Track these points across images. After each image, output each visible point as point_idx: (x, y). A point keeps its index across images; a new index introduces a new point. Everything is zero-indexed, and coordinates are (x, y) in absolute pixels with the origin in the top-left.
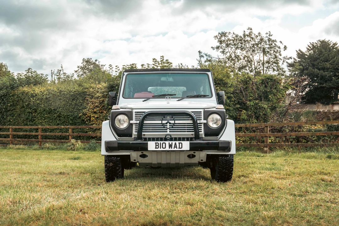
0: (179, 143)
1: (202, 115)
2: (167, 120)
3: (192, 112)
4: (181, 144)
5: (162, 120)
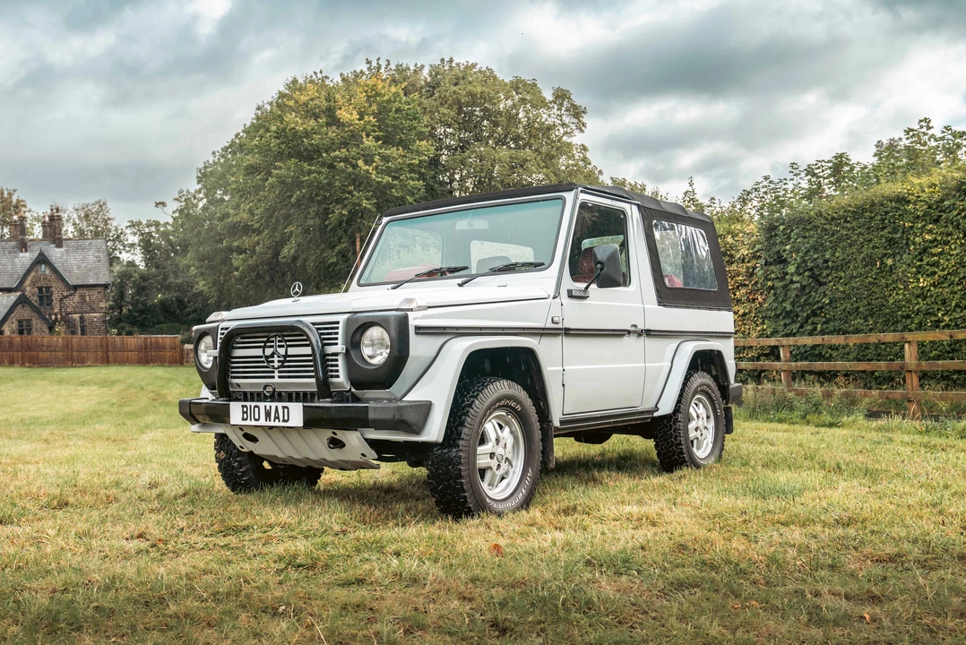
0: (284, 407)
1: (340, 331)
2: (272, 347)
3: (314, 324)
4: (286, 410)
5: (264, 347)
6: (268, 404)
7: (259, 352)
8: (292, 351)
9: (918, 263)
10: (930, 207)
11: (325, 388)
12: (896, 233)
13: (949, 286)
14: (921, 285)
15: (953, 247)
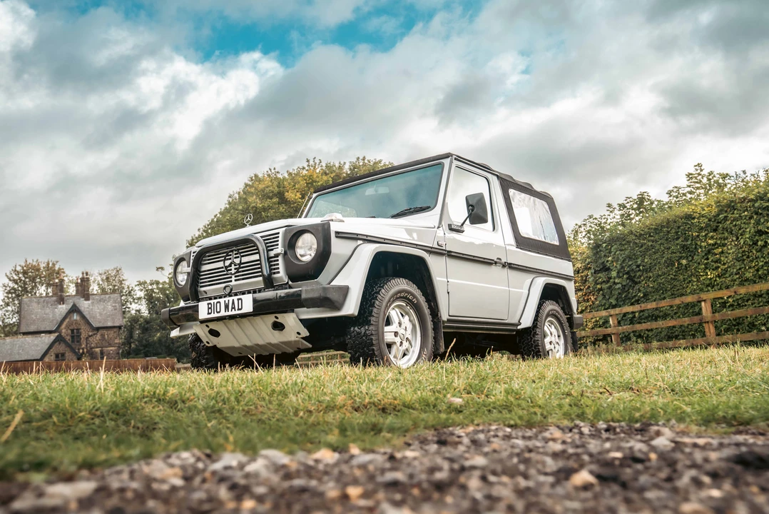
0: (238, 300)
1: (280, 239)
2: (230, 259)
3: (262, 237)
4: (240, 301)
5: (224, 261)
6: (227, 299)
7: (221, 264)
8: (245, 259)
9: (706, 261)
10: (710, 220)
11: (269, 283)
12: (687, 241)
13: (730, 276)
14: (709, 277)
15: (729, 247)
